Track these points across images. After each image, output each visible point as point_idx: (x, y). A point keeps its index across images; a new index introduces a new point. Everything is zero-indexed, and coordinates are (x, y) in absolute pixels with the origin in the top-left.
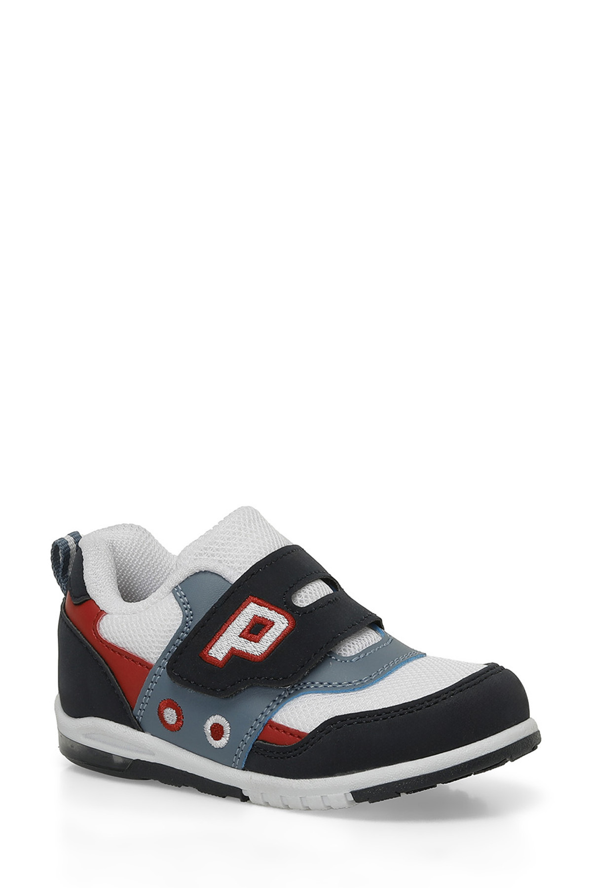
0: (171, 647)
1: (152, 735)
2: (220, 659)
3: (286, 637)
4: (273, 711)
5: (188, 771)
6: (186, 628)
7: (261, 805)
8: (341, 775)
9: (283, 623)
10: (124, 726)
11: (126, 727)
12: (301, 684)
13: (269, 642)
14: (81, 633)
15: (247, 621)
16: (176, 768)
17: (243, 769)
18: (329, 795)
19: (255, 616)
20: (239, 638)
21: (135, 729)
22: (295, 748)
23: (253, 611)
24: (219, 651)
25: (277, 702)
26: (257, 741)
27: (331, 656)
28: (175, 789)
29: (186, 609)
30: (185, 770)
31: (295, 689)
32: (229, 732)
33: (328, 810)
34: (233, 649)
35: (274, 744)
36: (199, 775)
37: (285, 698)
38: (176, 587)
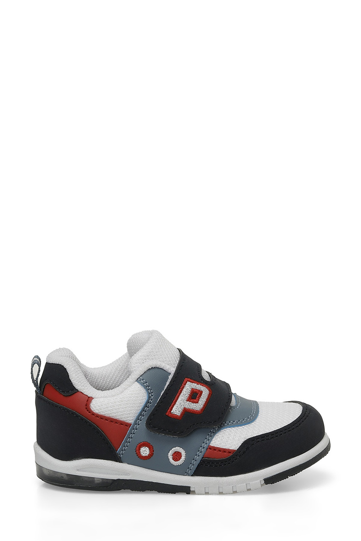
0: (142, 413)
1: (128, 464)
2: (179, 415)
3: (210, 398)
4: (210, 440)
5: (153, 482)
7: (203, 494)
8: (257, 471)
9: (207, 391)
10: (110, 461)
11: (111, 461)
12: (222, 423)
13: (203, 402)
14: (76, 411)
15: (188, 392)
16: (145, 480)
17: (192, 476)
18: (250, 483)
19: (192, 389)
20: (186, 402)
21: (117, 462)
22: (229, 459)
23: (190, 386)
24: (177, 410)
25: (210, 435)
26: (203, 459)
28: (141, 493)
29: (149, 389)
30: (151, 481)
33: (249, 491)
34: (185, 408)
35: (214, 458)
36: (161, 483)
38: (138, 378)
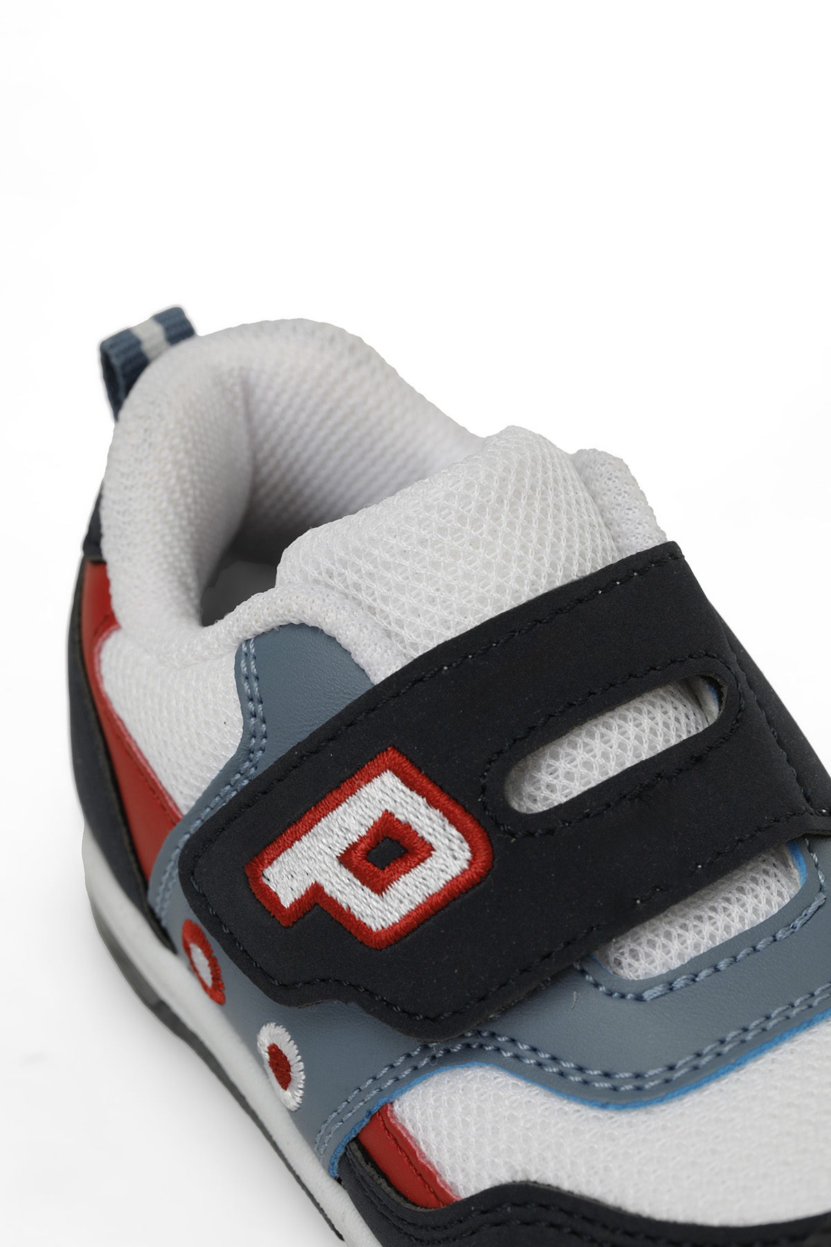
2: (287, 900)
3: (454, 899)
4: (402, 1085)
6: (247, 764)
9: (455, 858)
12: (485, 1034)
13: (406, 902)
15: (364, 822)
19: (388, 817)
20: (336, 863)
22: (421, 1221)
23: (387, 798)
24: (289, 877)
25: (414, 1063)
26: (354, 1145)
27: (586, 969)
29: (255, 716)
31: (464, 1041)
32: (301, 1086)
34: (317, 888)
35: (383, 1177)
37: (434, 1058)
38: (247, 641)
